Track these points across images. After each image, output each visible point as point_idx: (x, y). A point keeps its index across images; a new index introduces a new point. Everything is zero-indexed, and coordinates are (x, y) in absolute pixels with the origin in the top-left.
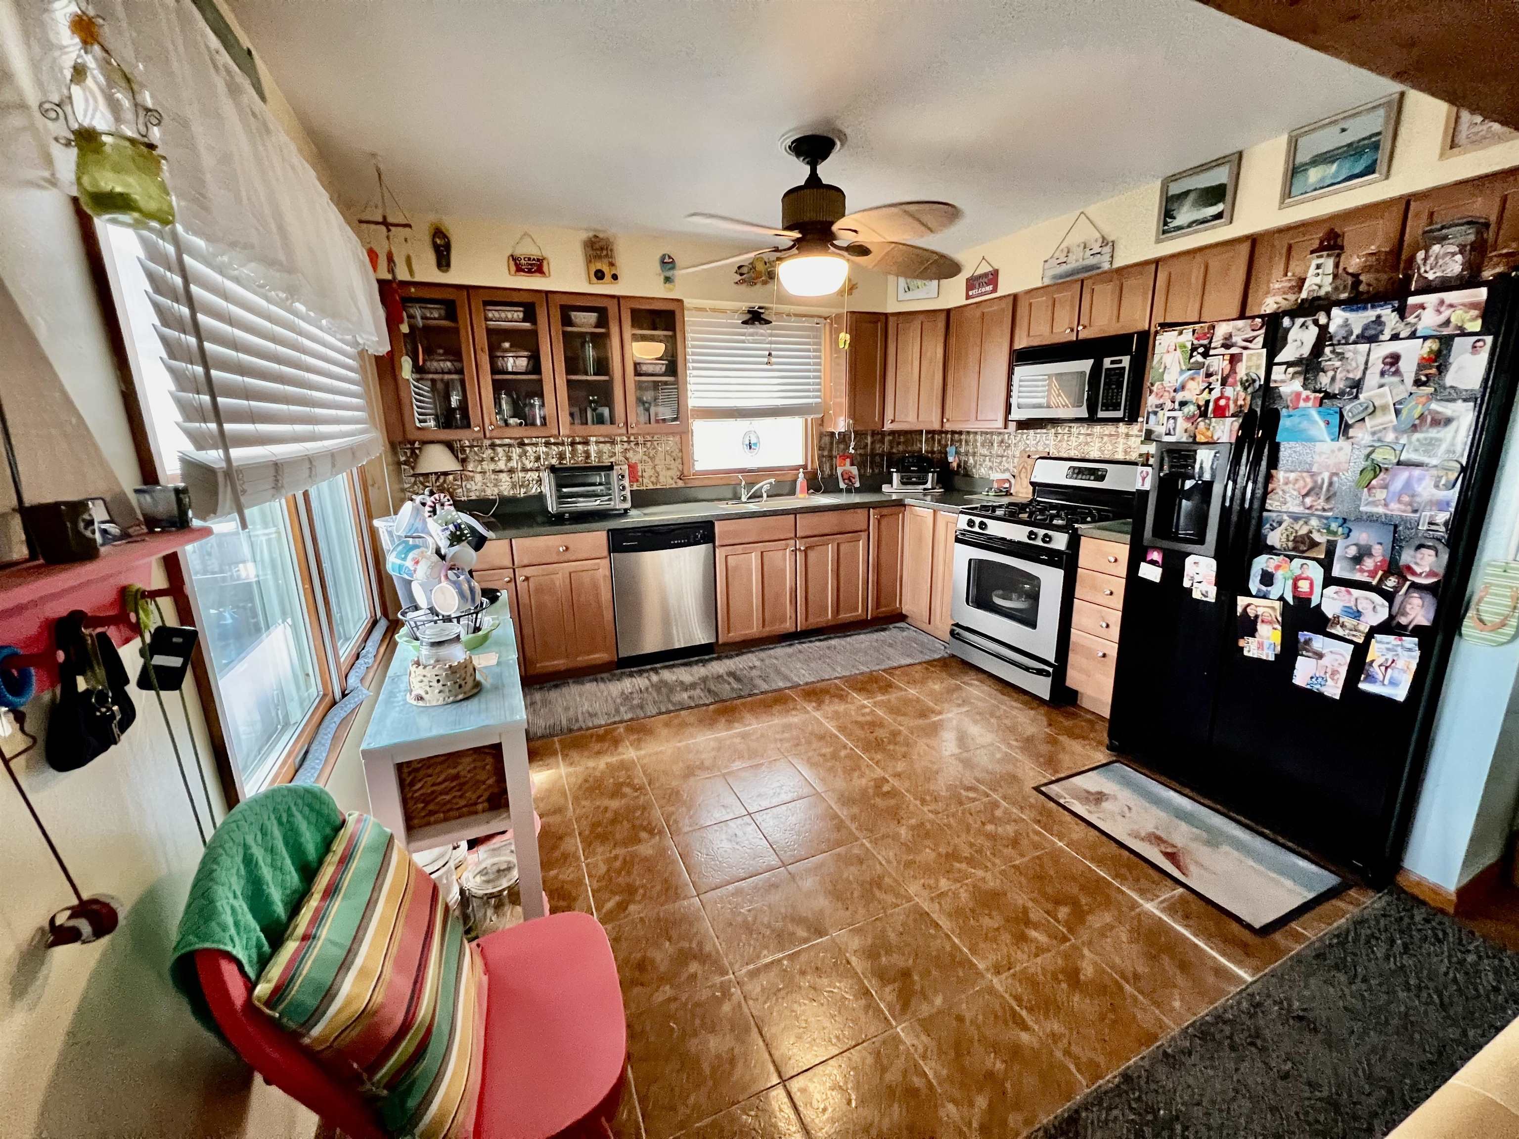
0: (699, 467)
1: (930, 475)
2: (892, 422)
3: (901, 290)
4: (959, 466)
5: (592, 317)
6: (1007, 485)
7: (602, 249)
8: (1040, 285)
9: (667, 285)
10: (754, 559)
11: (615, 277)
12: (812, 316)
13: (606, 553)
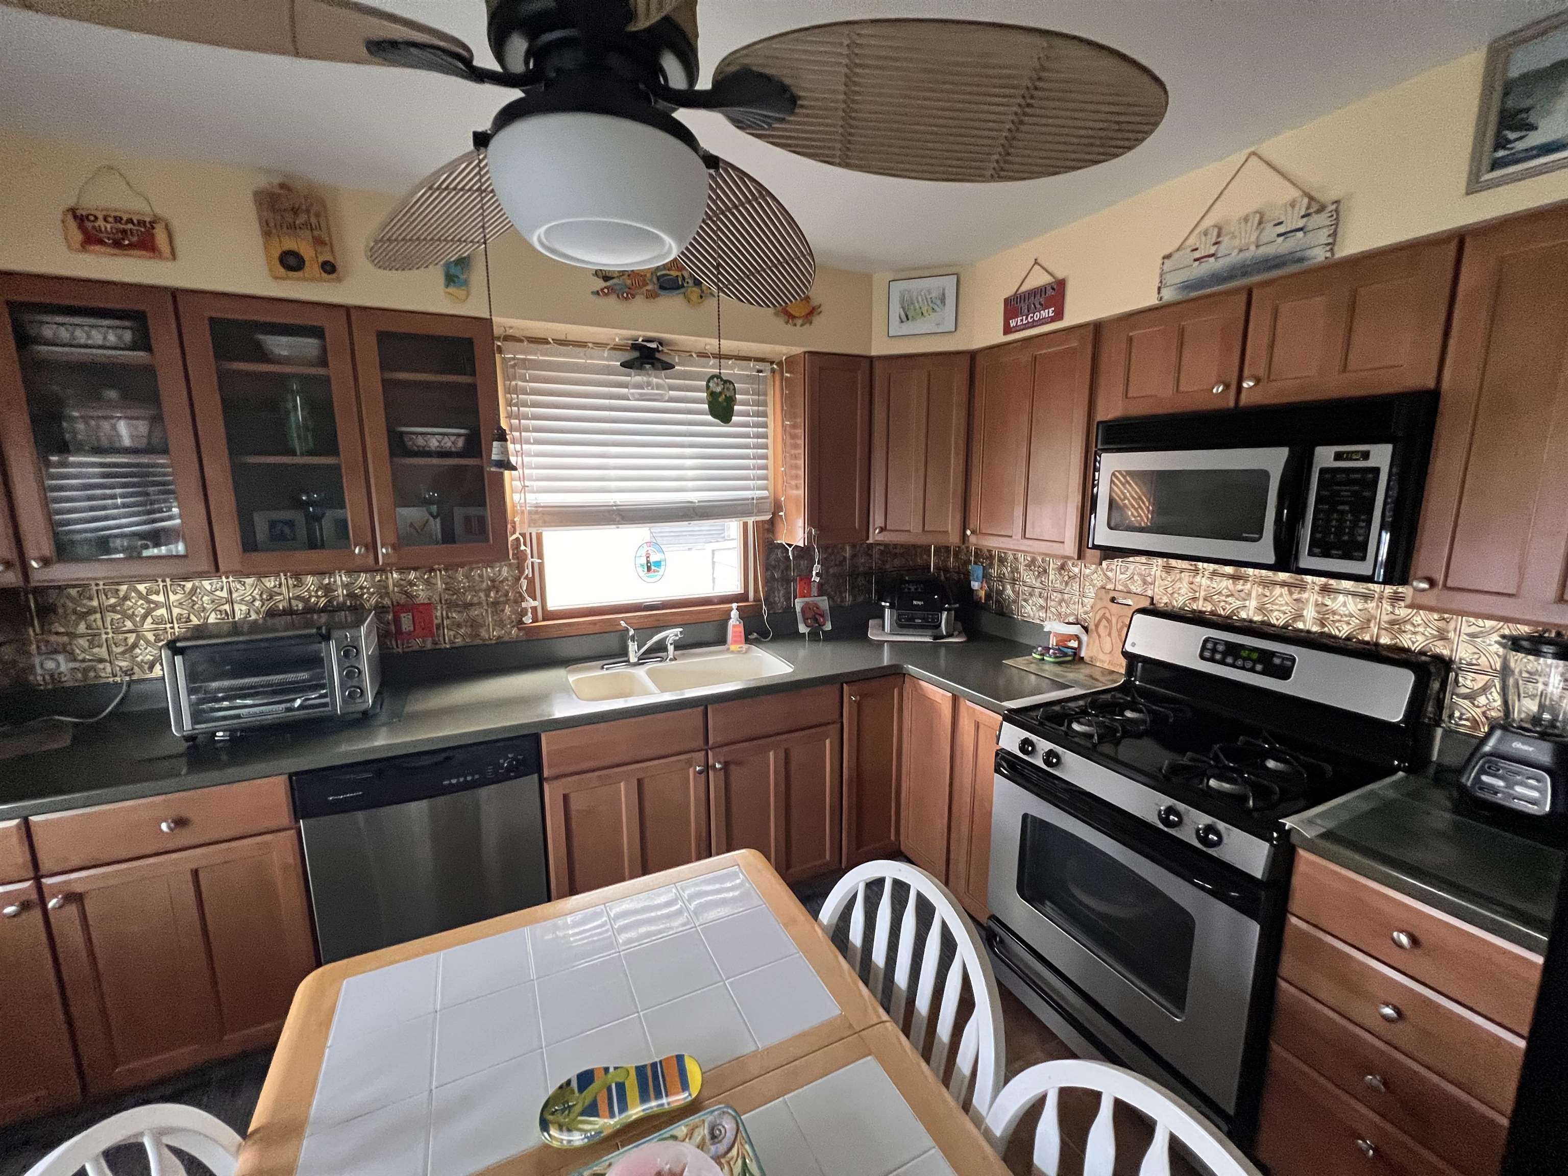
0: (555, 602)
1: (945, 614)
2: (882, 530)
3: (894, 320)
4: (988, 596)
5: (308, 346)
6: (1074, 644)
7: (295, 211)
8: (1152, 300)
9: (451, 290)
10: (624, 792)
11: (329, 268)
12: (748, 359)
13: (284, 816)
